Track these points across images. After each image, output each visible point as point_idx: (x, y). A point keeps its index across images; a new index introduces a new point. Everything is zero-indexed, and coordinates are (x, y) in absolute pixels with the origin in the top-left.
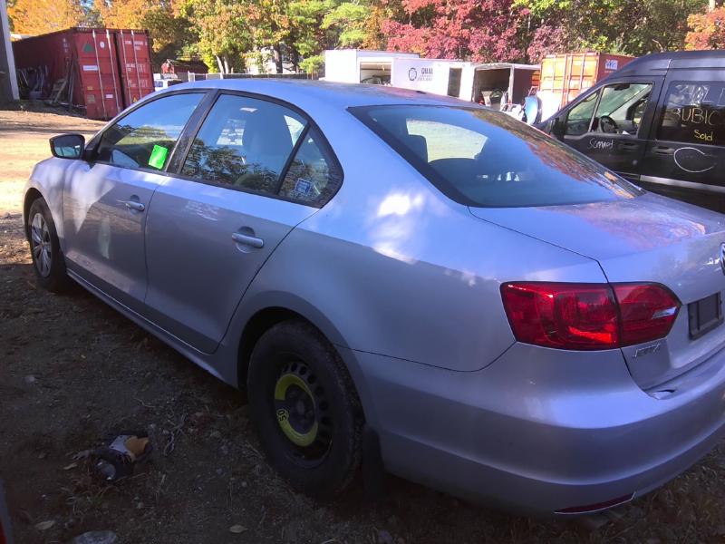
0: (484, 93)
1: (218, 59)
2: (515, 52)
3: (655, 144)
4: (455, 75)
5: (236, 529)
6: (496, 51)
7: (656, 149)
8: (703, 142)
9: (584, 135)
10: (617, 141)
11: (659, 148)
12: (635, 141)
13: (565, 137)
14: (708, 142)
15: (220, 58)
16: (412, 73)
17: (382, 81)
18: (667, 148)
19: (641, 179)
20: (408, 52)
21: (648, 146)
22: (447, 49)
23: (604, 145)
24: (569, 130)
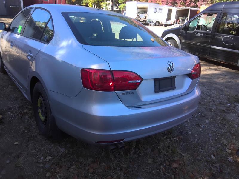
0: (179, 18)
1: (93, 4)
2: (193, 4)
3: (217, 35)
4: (170, 11)
5: (16, 143)
6: (186, 3)
7: (216, 36)
8: (233, 34)
9: (194, 31)
10: (204, 33)
11: (218, 36)
12: (210, 33)
13: (188, 32)
14: (234, 35)
15: (94, 4)
16: (155, 10)
17: (145, 13)
18: (220, 36)
19: (211, 47)
20: (155, 3)
21: (214, 35)
22: (169, 2)
23: (200, 35)
24: (189, 29)
